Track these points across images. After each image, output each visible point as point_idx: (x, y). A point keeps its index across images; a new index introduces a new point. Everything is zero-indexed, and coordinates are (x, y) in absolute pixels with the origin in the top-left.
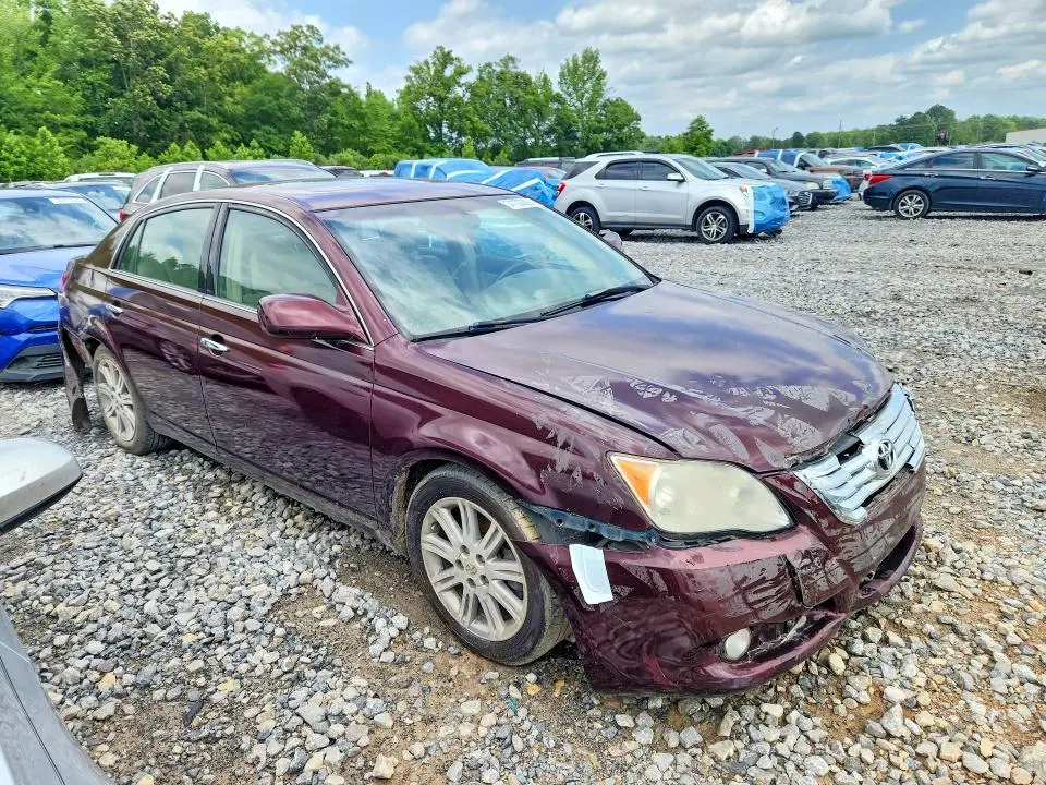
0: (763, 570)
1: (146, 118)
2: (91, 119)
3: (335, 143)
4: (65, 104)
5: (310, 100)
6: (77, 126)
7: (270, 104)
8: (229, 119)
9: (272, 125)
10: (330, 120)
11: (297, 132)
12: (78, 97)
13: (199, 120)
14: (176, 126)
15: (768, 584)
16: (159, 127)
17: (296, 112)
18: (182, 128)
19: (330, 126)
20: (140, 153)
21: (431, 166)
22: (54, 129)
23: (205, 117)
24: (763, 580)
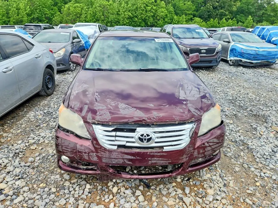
0: (70, 144)
1: (209, 12)
2: (195, 13)
3: (263, 20)
4: (190, 9)
5: (259, 6)
6: (191, 14)
7: (245, 7)
8: (231, 12)
9: (243, 14)
10: (263, 12)
11: (250, 16)
12: (194, 7)
13: (223, 12)
14: (215, 14)
15: (69, 148)
16: (211, 14)
17: (253, 10)
18: (217, 15)
19: (263, 14)
20: (203, 22)
21: (266, 28)
22: (186, 15)
23: (224, 12)
24: (68, 146)
